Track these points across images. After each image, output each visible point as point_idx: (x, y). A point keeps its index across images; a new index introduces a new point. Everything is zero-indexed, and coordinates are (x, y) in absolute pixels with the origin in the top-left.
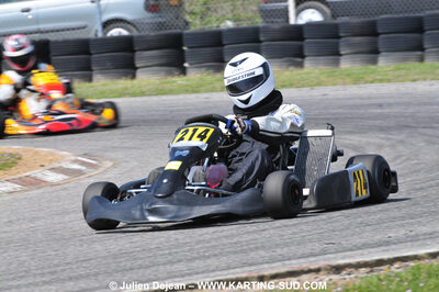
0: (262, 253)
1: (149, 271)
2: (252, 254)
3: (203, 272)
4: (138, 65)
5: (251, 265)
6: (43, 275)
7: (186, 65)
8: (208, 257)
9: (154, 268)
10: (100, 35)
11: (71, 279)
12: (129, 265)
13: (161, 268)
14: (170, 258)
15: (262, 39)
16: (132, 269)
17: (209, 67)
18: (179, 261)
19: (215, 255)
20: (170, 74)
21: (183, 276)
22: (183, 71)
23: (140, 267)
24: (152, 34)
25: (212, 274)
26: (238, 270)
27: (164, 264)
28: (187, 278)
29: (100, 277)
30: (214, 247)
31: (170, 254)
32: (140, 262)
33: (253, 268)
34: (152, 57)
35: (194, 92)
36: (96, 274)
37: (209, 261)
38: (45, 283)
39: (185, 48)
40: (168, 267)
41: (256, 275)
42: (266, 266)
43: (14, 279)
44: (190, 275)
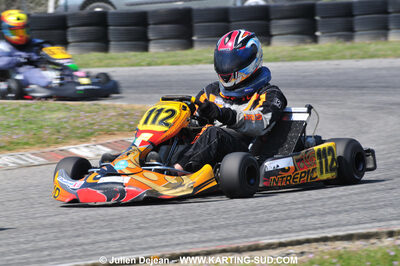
0: (390, 210)
1: (284, 224)
2: (381, 211)
3: (335, 226)
4: (274, 33)
5: (380, 221)
6: (186, 224)
7: (318, 33)
8: (340, 212)
9: (289, 221)
10: (239, 4)
11: (212, 228)
12: (265, 217)
13: (296, 221)
14: (304, 212)
15: (390, 10)
16: (269, 221)
17: (340, 36)
18: (313, 215)
19: (346, 211)
20: (303, 41)
21: (316, 229)
22: (315, 40)
23: (276, 220)
24: (288, 4)
25: (344, 228)
26: (367, 225)
27: (299, 218)
28: (320, 231)
29: (239, 228)
30: (345, 203)
31: (304, 208)
32: (276, 215)
33: (382, 224)
34: (287, 26)
35: (326, 59)
36: (236, 225)
37: (341, 216)
38: (189, 231)
39: (317, 18)
40: (302, 220)
41: (385, 230)
42: (394, 222)
43: (160, 226)
44: (321, 228)
